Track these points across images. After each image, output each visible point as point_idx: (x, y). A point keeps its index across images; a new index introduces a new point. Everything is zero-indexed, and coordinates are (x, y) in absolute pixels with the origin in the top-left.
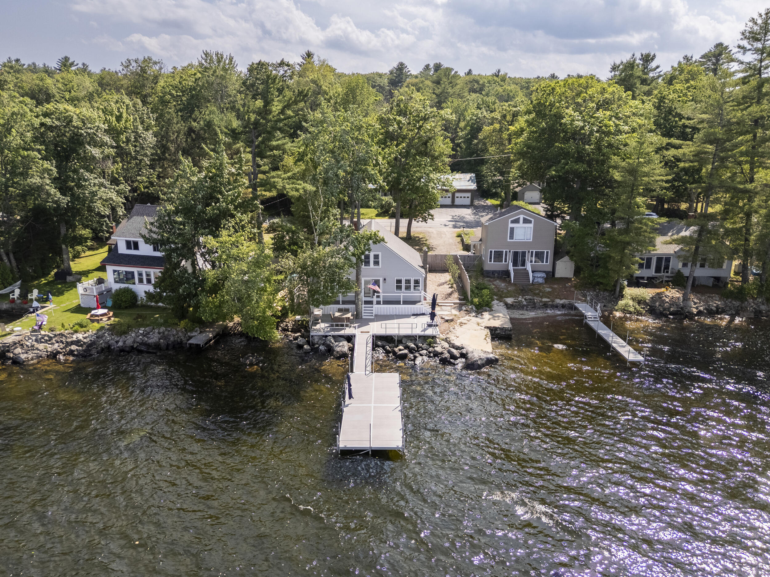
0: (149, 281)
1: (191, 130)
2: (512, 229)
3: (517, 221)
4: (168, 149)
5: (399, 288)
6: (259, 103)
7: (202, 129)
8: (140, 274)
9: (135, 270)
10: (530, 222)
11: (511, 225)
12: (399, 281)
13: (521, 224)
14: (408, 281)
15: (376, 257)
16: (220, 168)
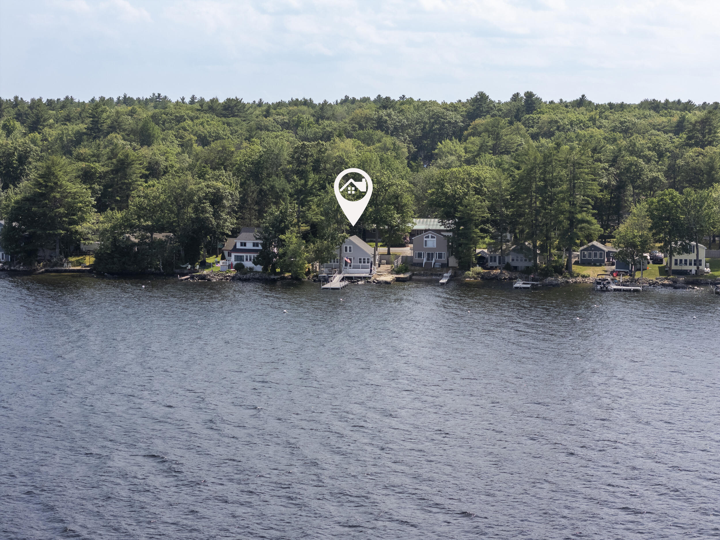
0: (250, 260)
1: (261, 190)
2: (426, 241)
3: (428, 237)
4: (247, 201)
5: (360, 262)
6: (303, 181)
7: (268, 190)
8: (247, 257)
9: (244, 255)
10: (434, 238)
11: (425, 239)
12: (360, 259)
13: (430, 239)
14: (364, 259)
15: (350, 248)
16: (287, 209)
